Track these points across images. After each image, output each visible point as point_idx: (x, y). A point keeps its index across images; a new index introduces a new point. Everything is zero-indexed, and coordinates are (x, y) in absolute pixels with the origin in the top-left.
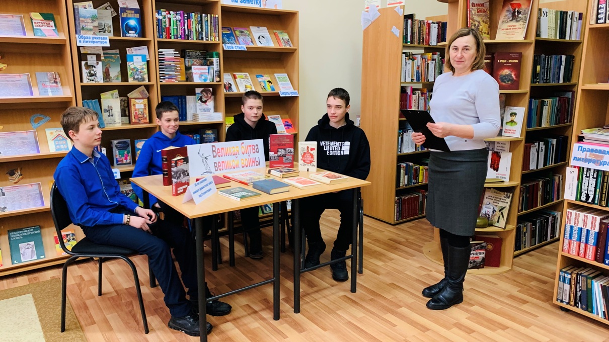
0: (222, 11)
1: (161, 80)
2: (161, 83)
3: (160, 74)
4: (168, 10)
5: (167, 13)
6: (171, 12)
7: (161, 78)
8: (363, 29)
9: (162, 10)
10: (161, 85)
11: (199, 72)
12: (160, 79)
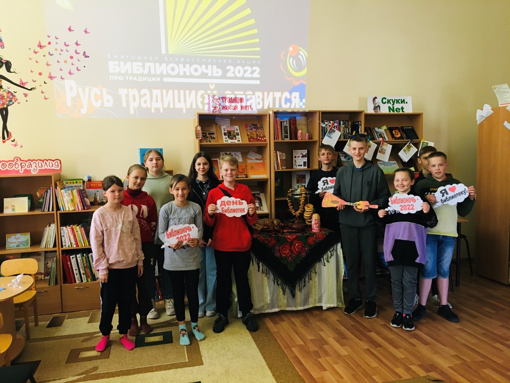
0: (365, 118)
5: (328, 122)
8: (478, 123)
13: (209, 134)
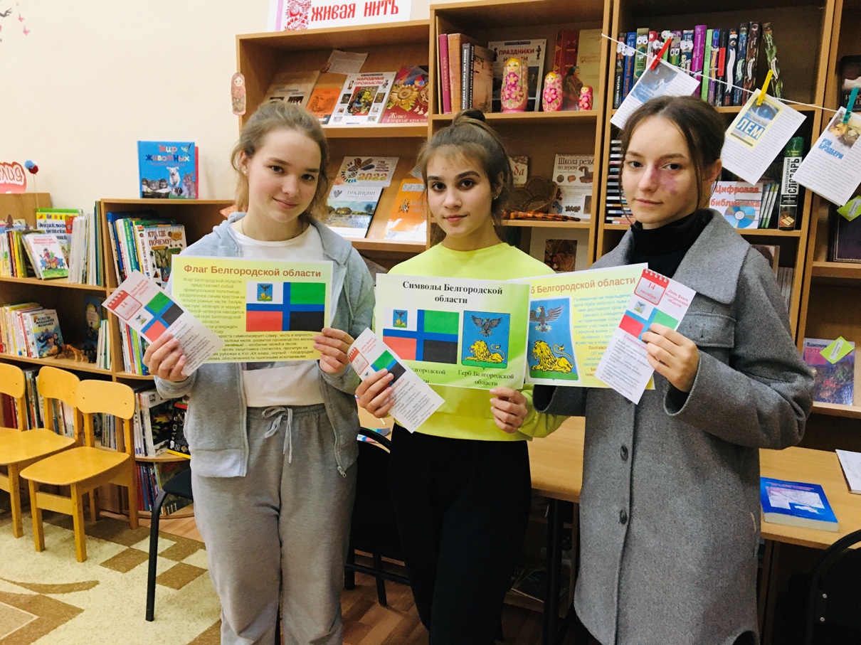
1: (608, 218)
2: (608, 226)
3: (608, 202)
4: (657, 29)
5: (651, 36)
6: (667, 34)
7: (610, 212)
9: (639, 30)
10: (606, 232)
11: (732, 198)
12: (607, 215)
13: (291, 99)
